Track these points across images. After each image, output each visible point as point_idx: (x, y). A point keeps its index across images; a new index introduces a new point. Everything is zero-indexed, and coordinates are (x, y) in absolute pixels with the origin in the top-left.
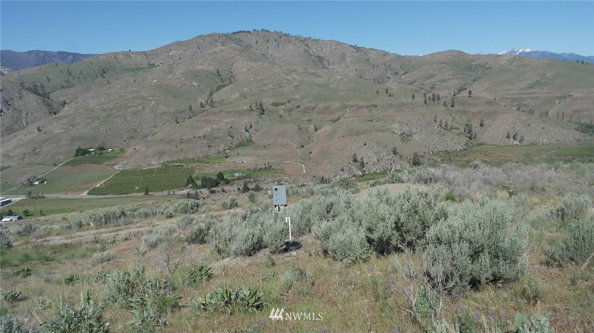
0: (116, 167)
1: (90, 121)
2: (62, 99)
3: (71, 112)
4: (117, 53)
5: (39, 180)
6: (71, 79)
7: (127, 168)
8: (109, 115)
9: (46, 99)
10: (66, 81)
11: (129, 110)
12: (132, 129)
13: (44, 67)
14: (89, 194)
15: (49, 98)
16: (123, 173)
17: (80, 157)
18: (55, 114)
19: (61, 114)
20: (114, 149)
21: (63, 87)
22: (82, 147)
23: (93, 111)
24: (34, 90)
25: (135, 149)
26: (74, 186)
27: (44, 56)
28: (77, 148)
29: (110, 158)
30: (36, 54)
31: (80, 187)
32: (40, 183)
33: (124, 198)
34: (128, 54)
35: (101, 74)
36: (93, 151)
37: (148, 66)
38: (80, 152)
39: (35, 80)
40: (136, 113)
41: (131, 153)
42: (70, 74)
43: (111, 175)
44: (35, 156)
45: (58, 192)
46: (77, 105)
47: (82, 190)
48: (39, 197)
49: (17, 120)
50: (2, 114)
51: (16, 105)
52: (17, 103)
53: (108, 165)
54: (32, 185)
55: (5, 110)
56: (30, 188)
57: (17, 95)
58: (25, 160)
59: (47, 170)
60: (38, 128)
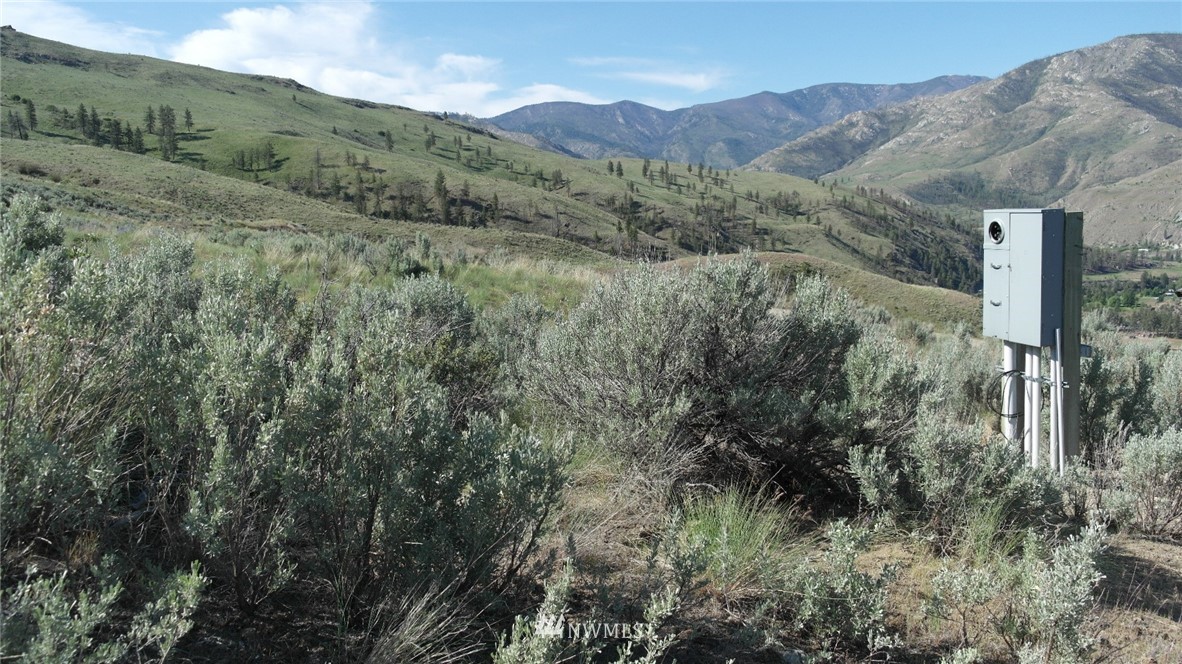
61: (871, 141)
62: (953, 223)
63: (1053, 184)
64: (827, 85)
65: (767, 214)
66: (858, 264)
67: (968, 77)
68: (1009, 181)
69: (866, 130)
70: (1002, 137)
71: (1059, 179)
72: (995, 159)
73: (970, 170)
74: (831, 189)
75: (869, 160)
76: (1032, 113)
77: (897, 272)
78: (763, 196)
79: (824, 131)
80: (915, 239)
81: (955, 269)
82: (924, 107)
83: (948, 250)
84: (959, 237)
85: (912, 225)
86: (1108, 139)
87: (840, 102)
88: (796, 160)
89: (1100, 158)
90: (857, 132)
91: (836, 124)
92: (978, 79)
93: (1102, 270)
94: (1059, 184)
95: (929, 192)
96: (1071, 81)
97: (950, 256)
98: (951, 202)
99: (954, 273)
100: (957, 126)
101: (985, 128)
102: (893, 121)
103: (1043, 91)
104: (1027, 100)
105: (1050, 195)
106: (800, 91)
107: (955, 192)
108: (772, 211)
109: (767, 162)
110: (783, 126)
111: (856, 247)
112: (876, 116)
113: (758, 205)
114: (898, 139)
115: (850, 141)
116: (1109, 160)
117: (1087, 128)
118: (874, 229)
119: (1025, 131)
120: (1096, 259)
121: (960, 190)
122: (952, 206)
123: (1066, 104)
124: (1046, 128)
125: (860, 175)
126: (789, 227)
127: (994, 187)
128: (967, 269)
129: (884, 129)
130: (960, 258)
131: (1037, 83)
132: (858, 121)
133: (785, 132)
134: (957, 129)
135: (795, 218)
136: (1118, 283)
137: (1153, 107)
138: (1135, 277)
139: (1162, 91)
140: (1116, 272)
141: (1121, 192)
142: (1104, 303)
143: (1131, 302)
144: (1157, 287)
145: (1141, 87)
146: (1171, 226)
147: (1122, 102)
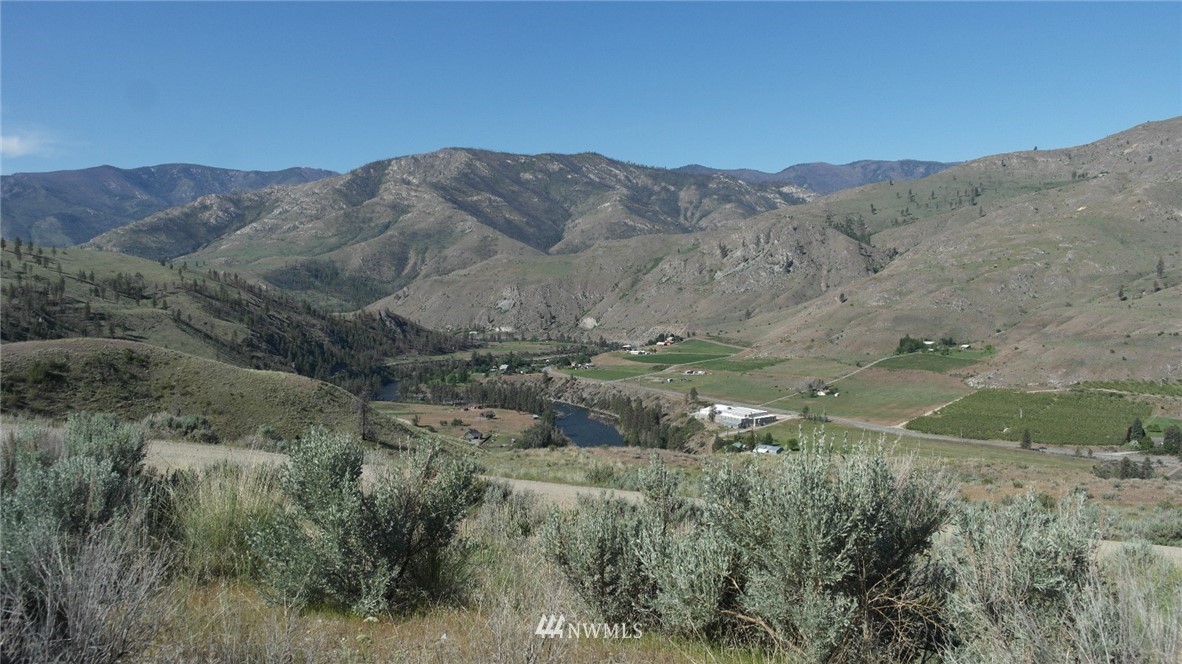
0: (971, 382)
1: (932, 286)
2: (890, 245)
3: (904, 269)
4: (1008, 156)
5: (826, 388)
6: (913, 209)
7: (994, 386)
8: (972, 277)
9: (864, 245)
10: (902, 212)
11: (1015, 269)
12: (1017, 309)
13: (869, 186)
14: (908, 427)
15: (868, 243)
16: (984, 395)
17: (905, 355)
18: (876, 271)
19: (884, 273)
20: (972, 345)
21: (896, 223)
22: (911, 337)
23: (943, 269)
24: (847, 229)
25: (1016, 348)
26: (883, 409)
27: (875, 171)
28: (904, 337)
29: (962, 363)
30: (864, 167)
31: (895, 411)
32: (827, 394)
33: (976, 446)
34: (1030, 157)
35: (970, 198)
36: (932, 346)
37: (1071, 179)
38: (907, 345)
39: (851, 211)
40: (1029, 275)
41: (1006, 356)
42: (912, 199)
43: (957, 396)
44: (829, 345)
45: (855, 414)
46: (916, 257)
47: (896, 418)
48: (821, 419)
49: (812, 280)
50: (791, 269)
51: (815, 254)
52: (816, 251)
53: (956, 375)
54: (813, 396)
55: (796, 262)
56: (809, 402)
57: (818, 236)
58: (812, 351)
59: (844, 372)
60: (842, 296)
61: (226, 226)
62: (309, 308)
63: (399, 273)
64: (178, 165)
65: (103, 298)
66: (211, 350)
67: (320, 170)
68: (360, 270)
69: (220, 214)
70: (353, 229)
71: (403, 269)
72: (347, 249)
73: (325, 258)
74: (180, 272)
75: (226, 245)
76: (378, 209)
77: (253, 357)
78: (99, 277)
79: (175, 212)
80: (272, 324)
81: (311, 353)
82: (279, 195)
83: (304, 335)
84: (314, 322)
85: (268, 310)
86: (440, 235)
87: (192, 183)
88: (144, 241)
89: (436, 253)
90: (211, 215)
91: (188, 205)
92: (329, 173)
93: (442, 351)
94: (403, 274)
95: (284, 278)
96: (408, 183)
97: (306, 340)
98: (309, 288)
99: (311, 357)
100: (311, 216)
101: (337, 219)
102: (248, 207)
103: (386, 190)
104: (372, 195)
105: (396, 283)
106: (148, 168)
107: (312, 279)
108: (109, 293)
109: (109, 241)
110: (128, 203)
111: (209, 333)
112: (231, 200)
113: (93, 287)
114: (254, 225)
115: (205, 224)
116: (443, 254)
117: (422, 225)
118: (228, 314)
119: (373, 224)
120: (436, 341)
121: (316, 277)
122: (309, 292)
123: (406, 203)
124: (390, 222)
125: (217, 258)
126: (130, 312)
127: (347, 275)
128: (323, 353)
129: (240, 214)
130: (316, 343)
131: (380, 182)
132: (212, 205)
133: (131, 211)
134: (312, 218)
135: (138, 301)
136: (454, 362)
137: (474, 210)
138: (467, 356)
139: (480, 197)
140: (453, 352)
141: (454, 282)
142: (443, 380)
143: (464, 378)
144: (484, 364)
145: (464, 192)
146: (493, 312)
147: (450, 204)
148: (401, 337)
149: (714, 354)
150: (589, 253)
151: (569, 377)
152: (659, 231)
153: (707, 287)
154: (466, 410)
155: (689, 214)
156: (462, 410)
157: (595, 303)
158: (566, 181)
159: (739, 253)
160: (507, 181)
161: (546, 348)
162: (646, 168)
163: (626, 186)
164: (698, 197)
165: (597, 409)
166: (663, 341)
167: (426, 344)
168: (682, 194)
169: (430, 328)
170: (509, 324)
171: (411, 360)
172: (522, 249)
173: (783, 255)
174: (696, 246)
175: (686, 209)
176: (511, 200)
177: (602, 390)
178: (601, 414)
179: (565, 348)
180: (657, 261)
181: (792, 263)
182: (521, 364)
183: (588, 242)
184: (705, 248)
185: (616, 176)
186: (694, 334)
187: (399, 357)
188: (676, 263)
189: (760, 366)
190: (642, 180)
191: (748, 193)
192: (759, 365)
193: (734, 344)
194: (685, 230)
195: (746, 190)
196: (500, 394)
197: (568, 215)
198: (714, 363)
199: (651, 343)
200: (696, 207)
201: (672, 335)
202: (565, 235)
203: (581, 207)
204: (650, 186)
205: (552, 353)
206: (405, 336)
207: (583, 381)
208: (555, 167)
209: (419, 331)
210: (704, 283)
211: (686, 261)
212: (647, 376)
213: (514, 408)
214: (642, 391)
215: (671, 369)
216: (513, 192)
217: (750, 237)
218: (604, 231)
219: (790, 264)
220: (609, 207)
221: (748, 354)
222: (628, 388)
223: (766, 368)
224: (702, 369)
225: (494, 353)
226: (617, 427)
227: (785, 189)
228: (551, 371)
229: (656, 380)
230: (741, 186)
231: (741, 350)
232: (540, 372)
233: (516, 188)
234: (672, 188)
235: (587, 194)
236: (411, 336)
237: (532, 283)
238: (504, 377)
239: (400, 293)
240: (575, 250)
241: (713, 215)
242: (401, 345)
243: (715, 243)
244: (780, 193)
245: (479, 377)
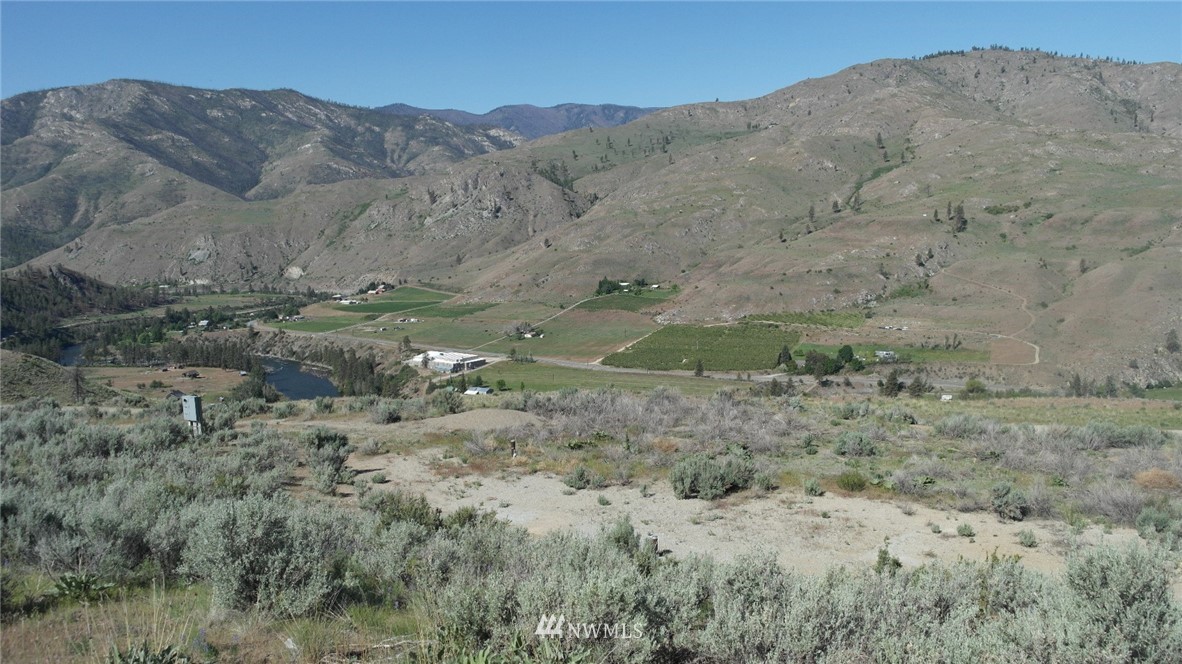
0: (659, 319)
1: (627, 231)
2: (591, 191)
3: (602, 214)
4: (694, 106)
5: (532, 330)
6: (611, 155)
7: (678, 321)
8: (661, 222)
9: (567, 190)
10: (602, 158)
11: (697, 214)
12: (699, 251)
13: (570, 133)
14: (604, 363)
15: (571, 189)
16: (670, 330)
17: (604, 295)
18: (578, 216)
19: (585, 218)
20: (662, 285)
21: (596, 169)
22: (609, 279)
23: (636, 214)
24: (551, 175)
25: (697, 287)
26: (583, 347)
27: (579, 114)
28: (602, 279)
29: (652, 302)
30: (567, 110)
31: (593, 349)
32: (533, 336)
33: (659, 376)
34: (712, 108)
35: (661, 146)
36: (626, 287)
37: (746, 129)
39: (554, 157)
40: (708, 220)
41: (688, 295)
42: (610, 146)
43: (647, 332)
44: (536, 289)
45: (558, 354)
46: (614, 202)
47: (594, 355)
48: (526, 360)
49: (520, 226)
50: (499, 214)
51: (521, 200)
52: (522, 197)
53: (646, 313)
54: (520, 337)
55: (504, 208)
56: (517, 344)
57: (524, 182)
58: (520, 294)
59: (549, 315)
60: (547, 241)
63: (67, 221)
68: (18, 219)
71: (72, 218)
76: (34, 148)
86: (116, 179)
89: (111, 198)
93: (128, 308)
94: (73, 223)
96: (71, 118)
103: (42, 126)
104: (26, 133)
105: (65, 234)
116: (120, 200)
117: (94, 167)
119: (29, 166)
120: (121, 297)
123: (69, 141)
124: (51, 164)
131: (34, 117)
136: (145, 320)
137: (155, 151)
138: (160, 313)
139: (160, 136)
140: (142, 309)
141: (136, 232)
142: (135, 340)
143: (159, 337)
144: (180, 320)
145: (140, 130)
146: (186, 264)
147: (125, 144)
148: (79, 295)
149: (426, 301)
150: (289, 199)
151: (277, 330)
152: (365, 175)
153: (418, 233)
154: (166, 370)
155: (396, 157)
156: (160, 371)
157: (300, 252)
158: (260, 119)
159: (447, 199)
160: (192, 118)
161: (249, 300)
162: (349, 107)
163: (328, 127)
164: (405, 138)
165: (309, 362)
166: (373, 289)
167: (110, 302)
168: (388, 136)
169: (112, 282)
170: (204, 276)
171: (94, 320)
172: (214, 194)
173: (491, 200)
174: (405, 191)
175: (393, 151)
176: (199, 140)
177: (313, 343)
178: (314, 366)
179: (270, 300)
180: (365, 207)
181: (500, 208)
182: (223, 319)
183: (289, 186)
184: (413, 194)
185: (315, 115)
186: (405, 282)
187: (77, 318)
188: (384, 210)
189: (471, 312)
190: (344, 120)
191: (456, 135)
192: (471, 310)
193: (446, 290)
194: (394, 175)
195: (454, 132)
196: (202, 352)
197: (264, 157)
198: (424, 310)
199: (362, 292)
200: (404, 150)
201: (384, 283)
202: (262, 177)
203: (278, 149)
204: (353, 126)
205: (257, 306)
206: (84, 294)
207: (292, 334)
208: (247, 103)
209: (100, 288)
210: (413, 229)
211: (394, 207)
212: (359, 326)
213: (220, 366)
214: (355, 342)
215: (384, 318)
216: (199, 130)
217: (458, 182)
218: (306, 174)
219: (498, 210)
220: (310, 149)
221: (459, 300)
222: (341, 339)
223: (477, 313)
224: (413, 316)
225: (190, 308)
226: (331, 379)
227: (493, 132)
228: (258, 325)
229: (369, 329)
230: (448, 128)
231: (453, 296)
232: (245, 326)
233: (202, 126)
234: (377, 129)
235: (285, 134)
236: (91, 293)
237: (229, 232)
238: (205, 334)
239: (72, 245)
240: (275, 195)
241: (420, 158)
242: (80, 303)
243: (423, 189)
244: (488, 137)
245: (177, 335)
